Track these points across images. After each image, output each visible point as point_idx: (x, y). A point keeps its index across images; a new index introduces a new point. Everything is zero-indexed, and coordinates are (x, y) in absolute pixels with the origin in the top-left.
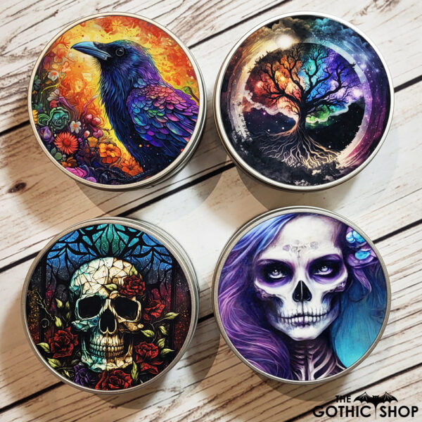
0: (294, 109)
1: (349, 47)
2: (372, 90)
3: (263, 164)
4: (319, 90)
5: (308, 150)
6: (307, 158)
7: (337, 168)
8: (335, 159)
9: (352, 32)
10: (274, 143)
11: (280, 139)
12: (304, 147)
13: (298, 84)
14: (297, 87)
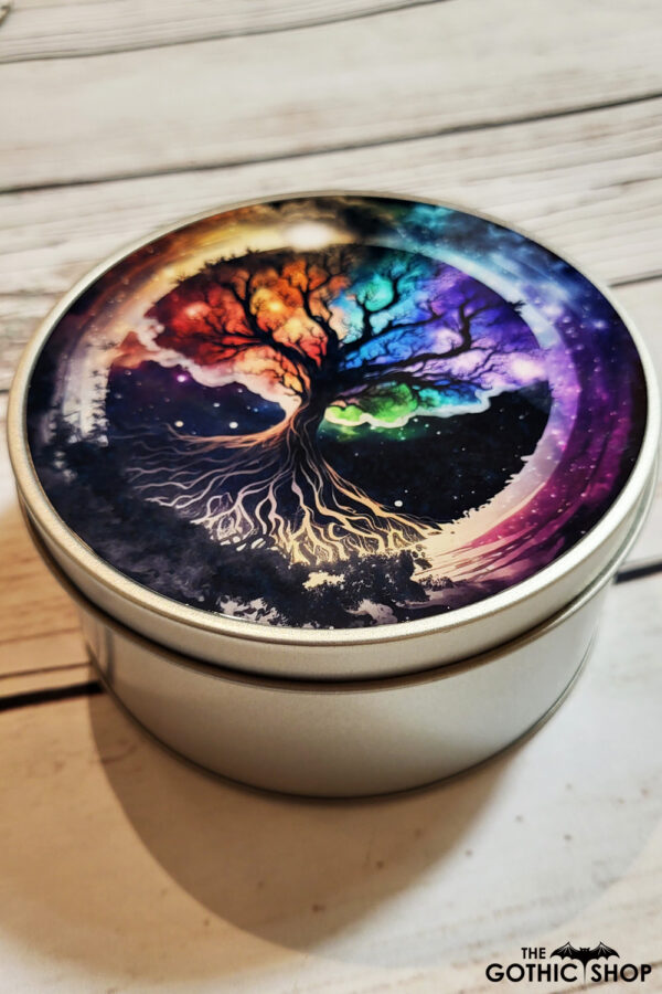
0: (289, 380)
1: (511, 266)
2: (577, 369)
3: (117, 521)
4: (391, 346)
5: (310, 502)
6: (297, 525)
7: (414, 578)
8: (412, 547)
9: (519, 239)
10: (182, 462)
11: (212, 453)
12: (296, 489)
13: (324, 324)
14: (317, 330)
